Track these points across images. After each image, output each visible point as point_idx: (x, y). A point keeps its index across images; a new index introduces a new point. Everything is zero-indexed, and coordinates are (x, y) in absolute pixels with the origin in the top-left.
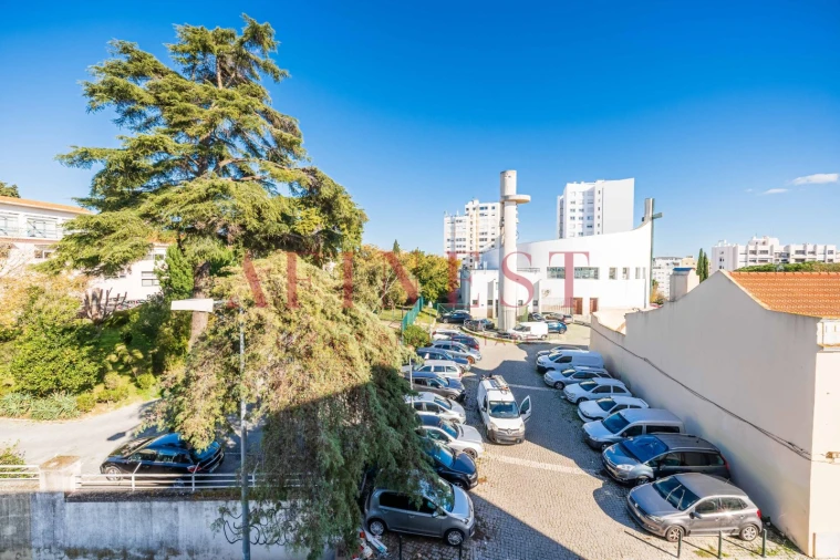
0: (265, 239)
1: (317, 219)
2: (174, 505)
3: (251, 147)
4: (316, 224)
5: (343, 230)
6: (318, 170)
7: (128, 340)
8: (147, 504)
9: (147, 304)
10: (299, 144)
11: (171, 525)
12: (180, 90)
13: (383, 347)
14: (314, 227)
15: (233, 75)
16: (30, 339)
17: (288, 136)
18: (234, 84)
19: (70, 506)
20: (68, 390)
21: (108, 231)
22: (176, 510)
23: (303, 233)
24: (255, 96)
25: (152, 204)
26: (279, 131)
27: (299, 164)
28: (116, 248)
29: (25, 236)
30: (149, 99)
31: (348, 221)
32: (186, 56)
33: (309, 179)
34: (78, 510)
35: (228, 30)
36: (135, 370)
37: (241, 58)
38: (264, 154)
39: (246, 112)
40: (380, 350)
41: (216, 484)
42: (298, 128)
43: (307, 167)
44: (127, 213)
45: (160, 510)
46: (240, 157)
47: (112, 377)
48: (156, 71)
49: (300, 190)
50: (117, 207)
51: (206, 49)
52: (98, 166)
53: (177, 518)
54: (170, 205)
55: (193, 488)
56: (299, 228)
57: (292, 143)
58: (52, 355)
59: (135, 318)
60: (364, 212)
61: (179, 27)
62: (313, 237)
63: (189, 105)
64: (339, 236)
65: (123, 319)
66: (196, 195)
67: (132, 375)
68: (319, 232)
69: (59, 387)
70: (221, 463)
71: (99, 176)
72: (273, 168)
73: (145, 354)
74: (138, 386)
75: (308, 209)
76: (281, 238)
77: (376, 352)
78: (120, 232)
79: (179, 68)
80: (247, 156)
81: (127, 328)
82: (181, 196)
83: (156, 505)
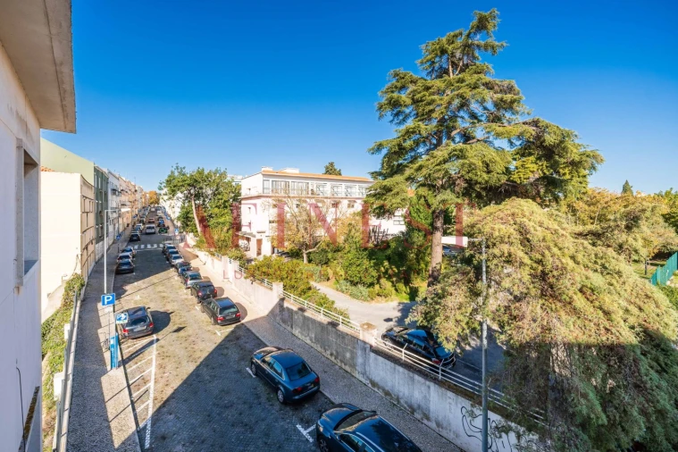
0: (484, 189)
1: (534, 167)
2: (428, 383)
3: (473, 116)
4: (532, 172)
5: (564, 174)
6: (541, 119)
7: (389, 259)
8: (411, 374)
9: (400, 237)
10: (519, 102)
11: (425, 396)
12: (428, 88)
13: (645, 307)
14: (531, 175)
15: (461, 64)
16: (349, 252)
17: (508, 97)
18: (462, 71)
19: (372, 355)
20: (364, 284)
21: (390, 190)
22: (429, 387)
23: (519, 182)
24: (480, 73)
25: (412, 171)
26: (499, 96)
27: (520, 119)
28: (394, 201)
29: (344, 196)
30: (409, 101)
31: (575, 165)
32: (428, 64)
33: (532, 130)
34: (376, 359)
35: (457, 32)
36: (394, 279)
37: (467, 48)
38: (483, 119)
39: (474, 88)
40: (640, 309)
41: (450, 379)
42: (516, 87)
43: (529, 119)
44: (398, 178)
45: (419, 382)
46: (467, 125)
47: (383, 281)
48: (411, 82)
49: (518, 143)
50: (391, 174)
51: (443, 51)
52: (384, 151)
53: (429, 393)
54: (424, 169)
55: (440, 376)
56: (515, 177)
57: (512, 102)
58: (359, 262)
59: (393, 245)
60: (598, 153)
61: (423, 46)
62: (531, 184)
63: (433, 97)
64: (562, 181)
65: (386, 245)
66: (442, 159)
67: (392, 282)
68: (537, 180)
69: (361, 282)
70: (454, 364)
71: (385, 157)
72: (498, 128)
73: (398, 269)
74: (396, 290)
75: (524, 159)
76: (499, 187)
77: (635, 310)
78: (395, 191)
79: (424, 74)
80: (473, 123)
81: (389, 252)
82: (430, 162)
83: (417, 377)
